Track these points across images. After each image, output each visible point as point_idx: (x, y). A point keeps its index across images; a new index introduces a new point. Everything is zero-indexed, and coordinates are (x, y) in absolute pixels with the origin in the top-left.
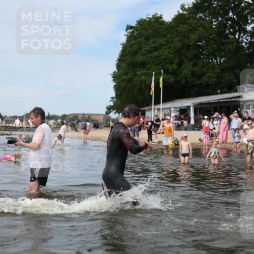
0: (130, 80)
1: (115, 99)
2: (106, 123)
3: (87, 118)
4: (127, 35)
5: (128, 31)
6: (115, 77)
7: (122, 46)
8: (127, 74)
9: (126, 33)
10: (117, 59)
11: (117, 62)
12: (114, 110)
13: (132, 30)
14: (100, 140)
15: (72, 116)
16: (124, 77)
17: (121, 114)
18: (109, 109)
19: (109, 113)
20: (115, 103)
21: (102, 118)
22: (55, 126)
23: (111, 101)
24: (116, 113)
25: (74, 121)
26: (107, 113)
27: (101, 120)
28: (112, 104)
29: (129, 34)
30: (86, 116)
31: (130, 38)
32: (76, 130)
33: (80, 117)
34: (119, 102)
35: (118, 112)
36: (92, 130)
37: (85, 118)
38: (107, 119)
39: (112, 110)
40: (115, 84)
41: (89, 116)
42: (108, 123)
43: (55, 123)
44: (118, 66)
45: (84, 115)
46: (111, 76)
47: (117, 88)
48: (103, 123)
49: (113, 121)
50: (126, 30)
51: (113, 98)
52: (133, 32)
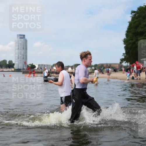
0: (134, 43)
1: (125, 54)
2: (120, 69)
3: (109, 66)
4: (132, 17)
5: (132, 14)
6: (125, 41)
7: (129, 23)
8: (132, 40)
9: (131, 15)
10: (126, 31)
11: (126, 33)
12: (124, 61)
13: (134, 14)
14: (117, 78)
15: (100, 65)
16: (131, 41)
17: (129, 63)
18: (122, 60)
19: (122, 63)
20: (125, 57)
21: (118, 66)
22: (91, 71)
23: (123, 56)
24: (126, 62)
25: (101, 67)
26: (121, 63)
27: (117, 67)
28: (123, 57)
29: (133, 16)
30: (109, 65)
31: (133, 18)
32: (103, 73)
33: (105, 66)
34: (128, 56)
35: (127, 62)
36: (112, 73)
37: (108, 66)
38: (121, 66)
39: (123, 61)
40: (125, 45)
41: (110, 64)
42: (121, 68)
43: (90, 69)
44: (127, 35)
45: (107, 64)
46: (123, 41)
47: (126, 48)
48: (118, 69)
49: (124, 67)
50: (131, 14)
51: (124, 54)
52: (135, 15)
